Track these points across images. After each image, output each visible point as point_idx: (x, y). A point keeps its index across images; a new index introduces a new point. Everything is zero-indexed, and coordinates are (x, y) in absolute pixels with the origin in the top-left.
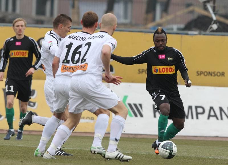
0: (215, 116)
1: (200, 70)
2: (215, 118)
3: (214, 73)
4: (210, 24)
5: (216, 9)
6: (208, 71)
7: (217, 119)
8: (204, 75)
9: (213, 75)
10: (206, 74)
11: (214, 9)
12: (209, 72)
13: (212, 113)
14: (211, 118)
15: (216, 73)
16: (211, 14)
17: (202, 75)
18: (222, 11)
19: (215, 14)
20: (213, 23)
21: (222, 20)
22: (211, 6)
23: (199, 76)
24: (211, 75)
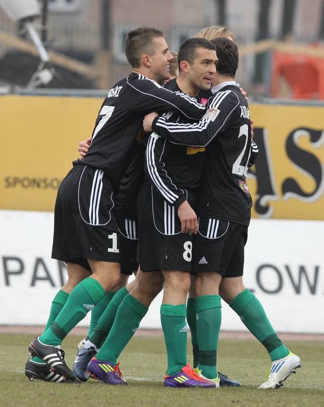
0: (49, 278)
1: (13, 174)
2: (47, 284)
3: (45, 181)
4: (35, 69)
5: (50, 36)
6: (31, 177)
7: (53, 285)
8: (23, 186)
9: (42, 185)
10: (26, 183)
11: (44, 36)
12: (34, 180)
13: (41, 273)
14: (39, 283)
15: (48, 182)
16: (37, 48)
17: (18, 186)
18: (61, 42)
19: (47, 48)
20: (41, 67)
21: (61, 60)
22: (37, 30)
23: (11, 189)
24: (39, 186)
